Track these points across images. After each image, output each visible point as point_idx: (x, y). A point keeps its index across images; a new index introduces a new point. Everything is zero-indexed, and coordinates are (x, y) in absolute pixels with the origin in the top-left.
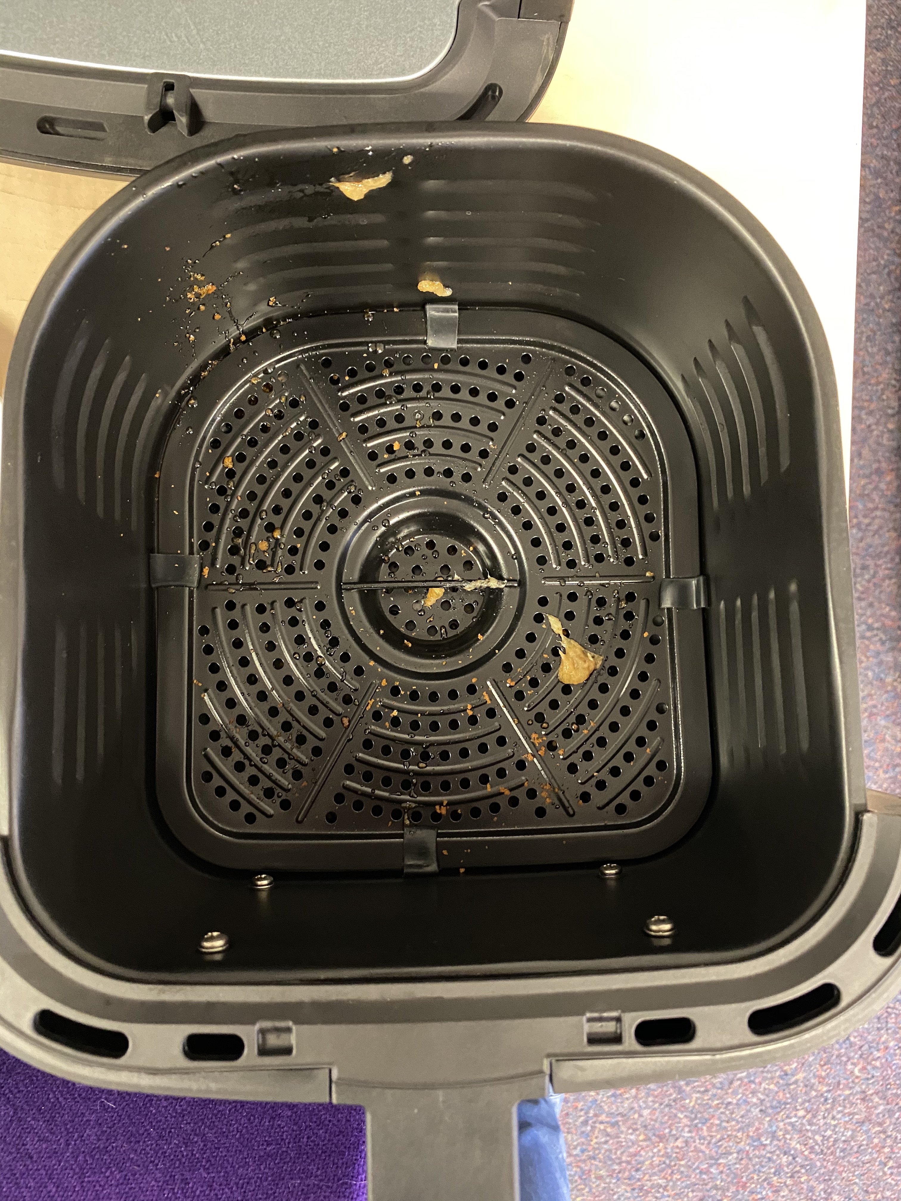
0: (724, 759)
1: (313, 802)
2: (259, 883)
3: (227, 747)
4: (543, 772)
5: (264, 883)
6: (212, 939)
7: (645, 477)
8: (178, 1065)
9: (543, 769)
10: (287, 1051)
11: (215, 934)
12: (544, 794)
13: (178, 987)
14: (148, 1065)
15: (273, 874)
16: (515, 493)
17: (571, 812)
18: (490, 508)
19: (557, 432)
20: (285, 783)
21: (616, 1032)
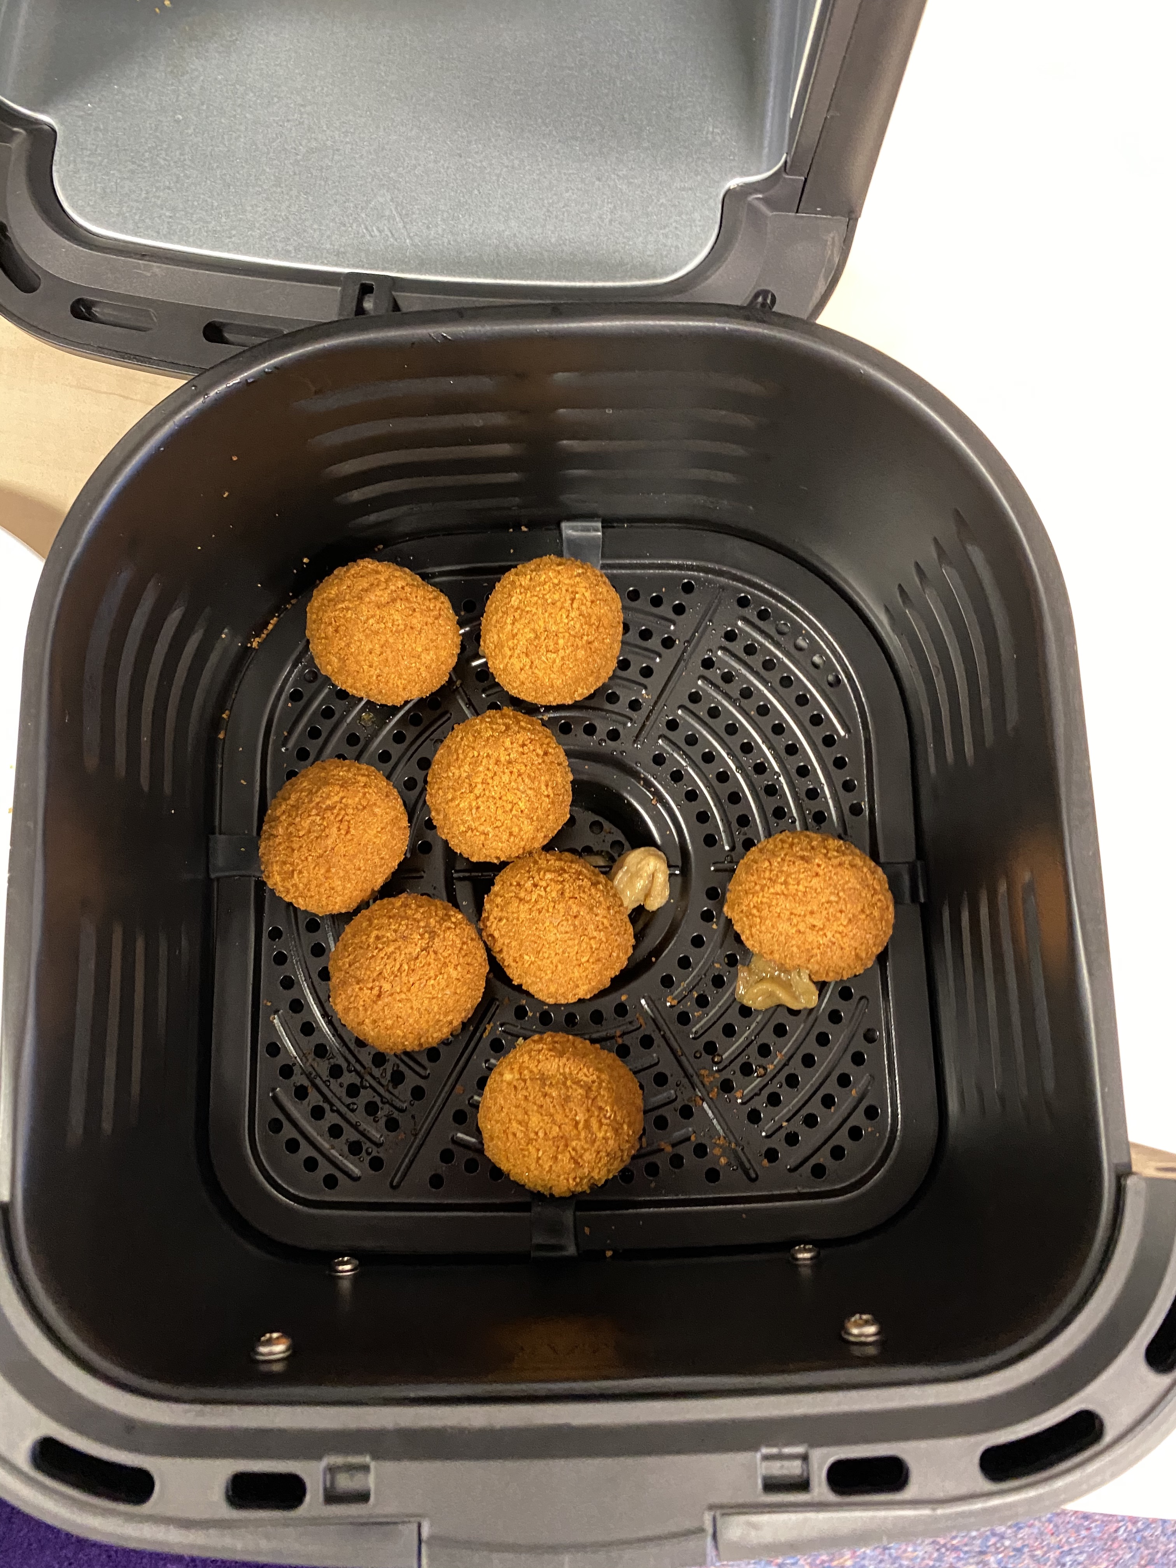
0: (953, 1105)
1: (411, 1162)
2: (341, 1268)
3: (302, 1086)
4: (715, 1121)
5: (346, 1268)
6: (269, 1342)
7: (842, 733)
8: (218, 1516)
9: (715, 1117)
10: (363, 1497)
11: (275, 1335)
12: (717, 1151)
13: (222, 1408)
14: (180, 1514)
15: (358, 1255)
16: (676, 755)
17: (753, 1176)
18: (644, 773)
19: (728, 678)
20: (376, 1135)
21: (801, 1476)
